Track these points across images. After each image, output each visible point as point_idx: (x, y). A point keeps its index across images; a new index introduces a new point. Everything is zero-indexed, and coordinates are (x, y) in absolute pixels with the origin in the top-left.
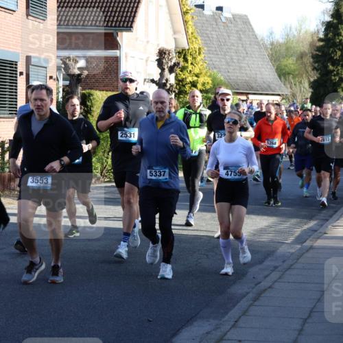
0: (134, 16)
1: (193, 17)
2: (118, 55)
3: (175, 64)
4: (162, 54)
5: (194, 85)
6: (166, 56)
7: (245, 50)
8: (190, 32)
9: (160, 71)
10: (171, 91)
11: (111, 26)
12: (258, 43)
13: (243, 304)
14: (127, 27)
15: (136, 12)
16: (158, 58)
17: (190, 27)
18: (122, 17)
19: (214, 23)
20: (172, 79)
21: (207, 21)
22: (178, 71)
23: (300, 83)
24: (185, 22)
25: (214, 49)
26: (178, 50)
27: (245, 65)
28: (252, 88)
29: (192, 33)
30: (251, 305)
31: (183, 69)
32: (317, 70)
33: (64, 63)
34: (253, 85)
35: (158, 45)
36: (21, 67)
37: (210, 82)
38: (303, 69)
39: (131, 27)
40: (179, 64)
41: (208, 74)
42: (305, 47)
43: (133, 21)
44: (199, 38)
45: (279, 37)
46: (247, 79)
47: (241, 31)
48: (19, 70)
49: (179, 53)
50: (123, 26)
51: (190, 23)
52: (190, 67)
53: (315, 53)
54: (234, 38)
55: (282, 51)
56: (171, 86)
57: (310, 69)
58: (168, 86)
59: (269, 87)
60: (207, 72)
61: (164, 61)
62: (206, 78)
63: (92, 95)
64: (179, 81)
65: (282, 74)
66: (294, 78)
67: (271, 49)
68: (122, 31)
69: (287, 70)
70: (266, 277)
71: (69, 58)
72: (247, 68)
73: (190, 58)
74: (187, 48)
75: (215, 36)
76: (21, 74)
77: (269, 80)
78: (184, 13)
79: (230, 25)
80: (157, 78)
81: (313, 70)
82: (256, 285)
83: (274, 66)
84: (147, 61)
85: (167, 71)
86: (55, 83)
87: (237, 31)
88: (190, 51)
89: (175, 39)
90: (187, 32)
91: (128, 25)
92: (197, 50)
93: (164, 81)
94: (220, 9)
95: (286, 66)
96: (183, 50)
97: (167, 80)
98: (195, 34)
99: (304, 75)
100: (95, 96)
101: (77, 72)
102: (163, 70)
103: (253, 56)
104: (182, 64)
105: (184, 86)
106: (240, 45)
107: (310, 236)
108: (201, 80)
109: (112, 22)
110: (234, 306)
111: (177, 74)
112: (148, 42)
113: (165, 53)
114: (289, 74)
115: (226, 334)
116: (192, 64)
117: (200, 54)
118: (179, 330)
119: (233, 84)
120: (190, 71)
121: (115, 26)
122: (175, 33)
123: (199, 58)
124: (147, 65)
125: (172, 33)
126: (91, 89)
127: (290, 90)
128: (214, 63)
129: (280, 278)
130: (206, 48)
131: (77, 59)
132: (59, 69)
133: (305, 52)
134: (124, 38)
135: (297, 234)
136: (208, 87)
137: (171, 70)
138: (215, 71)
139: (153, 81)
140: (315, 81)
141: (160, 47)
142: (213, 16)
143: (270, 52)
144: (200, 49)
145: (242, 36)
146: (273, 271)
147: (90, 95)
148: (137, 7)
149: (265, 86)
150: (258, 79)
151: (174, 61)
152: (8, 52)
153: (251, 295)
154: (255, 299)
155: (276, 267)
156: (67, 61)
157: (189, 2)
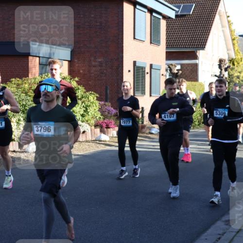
0: (206, 42)
1: (237, 42)
2: (197, 62)
3: (228, 67)
4: (221, 61)
5: (238, 77)
6: (223, 63)
8: (236, 50)
9: (220, 70)
11: (194, 48)
14: (202, 48)
15: (207, 40)
16: (219, 63)
17: (236, 47)
20: (226, 74)
22: (229, 70)
24: (234, 44)
31: (232, 69)
33: (169, 67)
36: (147, 70)
39: (204, 48)
40: (230, 66)
43: (205, 45)
44: (241, 53)
48: (146, 72)
49: (230, 60)
50: (200, 47)
51: (236, 45)
52: (236, 68)
56: (226, 78)
58: (224, 78)
61: (222, 65)
64: (230, 75)
68: (199, 50)
71: (172, 65)
73: (236, 63)
74: (234, 58)
76: (147, 73)
78: (233, 40)
80: (218, 74)
84: (213, 65)
85: (223, 71)
86: (165, 77)
88: (236, 60)
89: (228, 54)
90: (234, 50)
91: (202, 46)
93: (222, 76)
96: (232, 59)
97: (223, 75)
98: (239, 51)
101: (176, 72)
104: (232, 66)
105: (233, 78)
109: (194, 45)
111: (229, 72)
112: (213, 55)
116: (237, 66)
117: (241, 61)
120: (236, 70)
121: (196, 48)
122: (228, 50)
123: (241, 63)
124: (213, 67)
125: (226, 50)
131: (176, 65)
132: (167, 70)
134: (201, 53)
137: (226, 70)
139: (216, 76)
141: (220, 58)
144: (241, 58)
148: (208, 37)
151: (227, 65)
152: (140, 62)
156: (171, 66)
157: (235, 34)
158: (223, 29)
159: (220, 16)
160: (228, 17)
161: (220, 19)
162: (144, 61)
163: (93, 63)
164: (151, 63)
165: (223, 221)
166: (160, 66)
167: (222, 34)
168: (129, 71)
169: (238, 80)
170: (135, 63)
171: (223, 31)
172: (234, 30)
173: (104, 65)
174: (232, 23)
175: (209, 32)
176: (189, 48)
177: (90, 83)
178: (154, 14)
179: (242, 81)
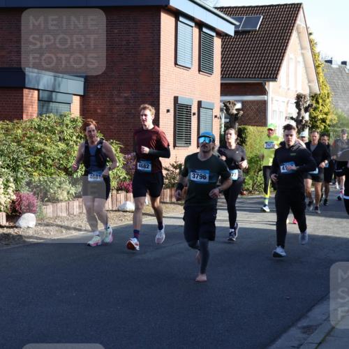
0: (279, 70)
1: (323, 70)
2: (266, 99)
3: (309, 105)
4: (299, 98)
5: (323, 121)
6: (302, 100)
8: (321, 81)
9: (297, 111)
10: (306, 126)
11: (261, 78)
14: (273, 78)
15: (279, 67)
16: (296, 101)
17: (321, 77)
18: (269, 70)
19: (340, 74)
20: (307, 116)
21: (334, 72)
22: (311, 110)
24: (317, 74)
26: (312, 95)
29: (323, 82)
31: (315, 109)
33: (225, 106)
35: (296, 91)
36: (194, 109)
37: (336, 118)
39: (276, 78)
40: (312, 105)
43: (277, 74)
44: (328, 85)
48: (193, 111)
49: (312, 97)
50: (270, 78)
51: (321, 74)
52: (321, 108)
56: (306, 122)
58: (304, 122)
60: (333, 113)
61: (301, 103)
62: (333, 116)
64: (312, 118)
68: (269, 81)
71: (229, 102)
73: (320, 101)
74: (319, 93)
75: (340, 84)
76: (194, 114)
78: (317, 67)
80: (295, 116)
84: (288, 103)
85: (303, 111)
86: (219, 120)
88: (321, 96)
89: (310, 87)
90: (318, 81)
91: (274, 77)
92: (326, 95)
93: (301, 118)
94: (344, 63)
96: (315, 95)
97: (303, 118)
98: (325, 83)
100: (248, 130)
101: (235, 112)
102: (300, 110)
104: (314, 105)
105: (316, 122)
109: (262, 74)
111: (310, 113)
112: (288, 89)
113: (301, 97)
116: (322, 105)
117: (328, 97)
120: (321, 111)
121: (264, 78)
122: (309, 82)
123: (328, 101)
124: (288, 106)
125: (307, 82)
126: (246, 124)
130: (333, 93)
131: (235, 102)
132: (221, 110)
134: (271, 86)
136: (335, 122)
137: (306, 110)
139: (292, 118)
141: (298, 93)
142: (339, 69)
144: (328, 94)
147: (245, 129)
148: (281, 63)
151: (308, 103)
156: (228, 104)
157: (320, 59)
158: (303, 51)
159: (299, 33)
160: (311, 34)
161: (299, 37)
162: (190, 97)
163: (116, 100)
164: (200, 100)
165: (299, 328)
166: (213, 104)
167: (300, 59)
168: (168, 111)
169: (324, 124)
170: (176, 99)
171: (303, 54)
172: (319, 53)
173: (132, 102)
174: (316, 44)
175: (283, 56)
176: (255, 78)
177: (111, 127)
178: (205, 30)
179: (329, 126)
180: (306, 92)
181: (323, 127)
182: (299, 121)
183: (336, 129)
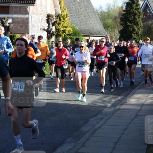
4: (49, 16)
5: (64, 31)
6: (51, 18)
7: (88, 15)
9: (48, 25)
10: (53, 35)
11: (24, 3)
12: (94, 12)
13: (87, 135)
14: (32, 3)
16: (47, 19)
17: (62, 4)
19: (74, 2)
20: (53, 29)
22: (56, 25)
23: (114, 31)
24: (60, 2)
25: (73, 15)
26: (57, 15)
27: (88, 22)
28: (92, 34)
29: (63, 7)
30: (91, 136)
31: (59, 24)
32: (122, 25)
33: (2, 21)
34: (92, 32)
37: (72, 30)
38: (116, 24)
39: (34, 3)
40: (57, 21)
41: (71, 26)
42: (116, 14)
43: (35, 1)
44: (66, 9)
45: (104, 9)
46: (89, 29)
47: (87, 6)
49: (57, 16)
50: (30, 3)
51: (62, 2)
52: (62, 23)
53: (121, 17)
54: (83, 10)
55: (106, 16)
56: (53, 32)
57: (119, 25)
58: (52, 32)
59: (100, 33)
60: (70, 26)
61: (50, 20)
62: (70, 28)
63: (15, 36)
64: (57, 30)
65: (106, 27)
66: (111, 29)
67: (101, 15)
68: (29, 5)
69: (108, 25)
70: (98, 123)
71: (4, 18)
72: (90, 24)
73: (62, 19)
74: (61, 14)
75: (74, 9)
77: (100, 30)
79: (81, 3)
81: (120, 25)
82: (93, 126)
83: (102, 23)
85: (51, 25)
87: (85, 6)
88: (62, 16)
89: (55, 9)
90: (61, 6)
92: (66, 15)
93: (50, 30)
95: (108, 23)
96: (59, 15)
97: (51, 29)
98: (65, 7)
99: (116, 28)
101: (8, 25)
102: (49, 24)
103: (92, 18)
104: (58, 21)
105: (59, 32)
106: (86, 13)
107: (119, 104)
108: (68, 29)
109: (25, 1)
110: (82, 137)
111: (56, 27)
113: (50, 16)
114: (109, 27)
115: (78, 150)
116: (63, 22)
117: (67, 17)
118: (56, 148)
119: (82, 31)
120: (62, 25)
121: (26, 3)
122: (55, 7)
123: (66, 19)
125: (54, 7)
126: (15, 33)
127: (109, 34)
128: (74, 21)
129: (104, 123)
130: (70, 14)
131: (8, 19)
133: (116, 17)
135: (112, 103)
136: (71, 33)
137: (53, 24)
138: (74, 25)
139: (44, 30)
140: (121, 30)
141: (48, 13)
143: (100, 16)
144: (67, 14)
145: (87, 9)
146: (101, 120)
149: (98, 32)
150: (95, 29)
151: (54, 20)
153: (90, 132)
154: (93, 133)
155: (102, 118)
169: (64, 34)
176: (20, 3)
179: (68, 35)
180: (53, 13)
181: (64, 36)
182: (48, 31)
183: (72, 37)
